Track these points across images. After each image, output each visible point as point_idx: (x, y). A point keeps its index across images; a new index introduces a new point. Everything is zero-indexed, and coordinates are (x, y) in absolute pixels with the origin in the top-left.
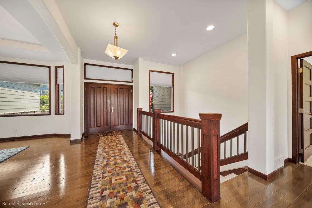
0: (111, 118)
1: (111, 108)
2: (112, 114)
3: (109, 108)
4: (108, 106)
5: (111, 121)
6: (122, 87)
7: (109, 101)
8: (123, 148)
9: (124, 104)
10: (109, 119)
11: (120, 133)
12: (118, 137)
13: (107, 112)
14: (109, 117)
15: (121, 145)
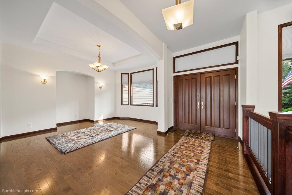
0: (202, 116)
1: (201, 103)
2: (202, 110)
3: (199, 103)
4: (198, 100)
5: (202, 119)
6: (218, 74)
7: (198, 94)
8: (196, 169)
9: (222, 98)
10: (198, 117)
11: (212, 138)
12: (203, 145)
13: (196, 107)
14: (198, 114)
15: (199, 160)
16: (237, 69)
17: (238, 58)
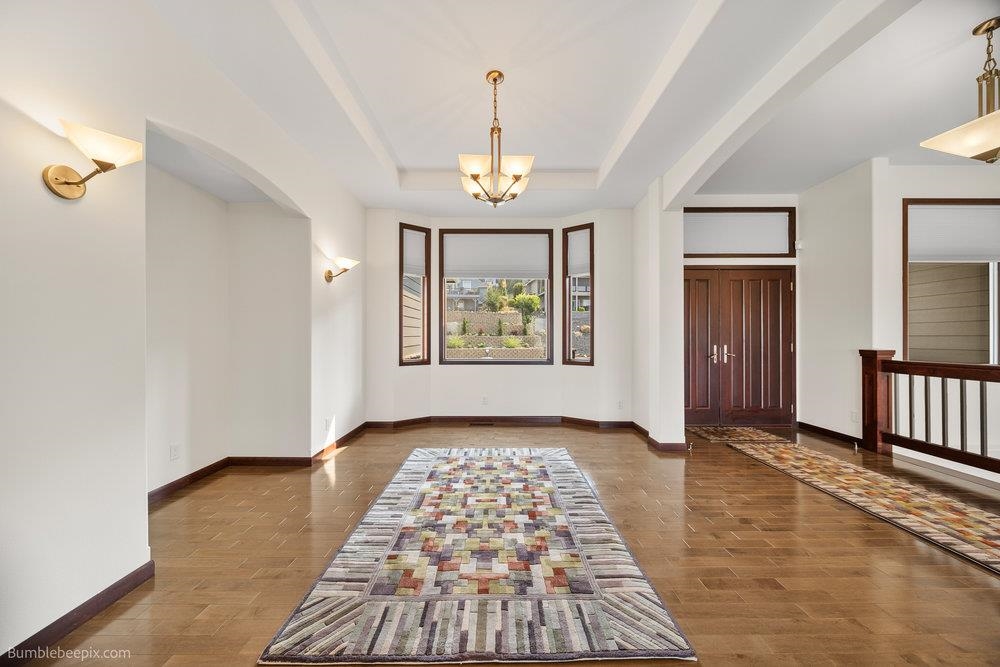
1: (720, 347)
3: (715, 347)
10: (714, 385)
13: (708, 361)
16: (792, 269)
17: (799, 245)
